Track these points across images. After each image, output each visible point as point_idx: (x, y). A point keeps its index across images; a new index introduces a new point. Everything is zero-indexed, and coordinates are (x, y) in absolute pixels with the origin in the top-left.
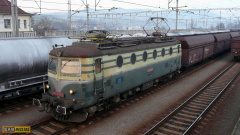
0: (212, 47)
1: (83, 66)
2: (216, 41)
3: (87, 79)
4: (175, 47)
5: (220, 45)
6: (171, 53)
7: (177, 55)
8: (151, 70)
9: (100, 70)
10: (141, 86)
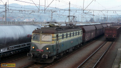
0: (95, 32)
1: (53, 37)
2: (96, 29)
3: (54, 43)
4: (80, 31)
5: (98, 32)
6: (79, 34)
7: (81, 35)
8: (72, 42)
9: (58, 40)
10: (68, 50)
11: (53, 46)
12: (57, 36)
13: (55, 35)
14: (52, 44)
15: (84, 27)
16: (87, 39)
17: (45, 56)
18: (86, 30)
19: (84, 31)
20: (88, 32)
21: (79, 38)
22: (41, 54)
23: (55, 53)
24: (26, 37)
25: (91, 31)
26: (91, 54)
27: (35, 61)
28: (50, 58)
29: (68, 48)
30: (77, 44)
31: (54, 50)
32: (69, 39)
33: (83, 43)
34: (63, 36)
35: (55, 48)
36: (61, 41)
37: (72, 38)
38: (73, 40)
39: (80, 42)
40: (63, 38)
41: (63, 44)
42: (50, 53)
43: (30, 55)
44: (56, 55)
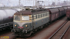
1: (30, 17)
2: (59, 11)
3: (31, 22)
4: (48, 13)
5: (61, 13)
6: (47, 15)
7: (48, 16)
8: (42, 21)
9: (33, 19)
10: (40, 27)
11: (30, 24)
12: (33, 16)
13: (31, 16)
14: (29, 23)
15: (50, 10)
16: (53, 19)
17: (25, 31)
18: (52, 12)
19: (50, 13)
20: (54, 13)
21: (47, 18)
22: (21, 30)
23: (32, 29)
24: (8, 18)
25: (56, 13)
26: (57, 30)
27: (17, 35)
28: (29, 32)
29: (40, 25)
30: (46, 23)
31: (31, 27)
32: (40, 19)
33: (50, 22)
34: (36, 16)
35: (32, 25)
36: (36, 20)
37: (42, 18)
38: (43, 19)
39: (48, 21)
40: (36, 18)
41: (37, 22)
42: (28, 29)
43: (13, 31)
44: (32, 31)
